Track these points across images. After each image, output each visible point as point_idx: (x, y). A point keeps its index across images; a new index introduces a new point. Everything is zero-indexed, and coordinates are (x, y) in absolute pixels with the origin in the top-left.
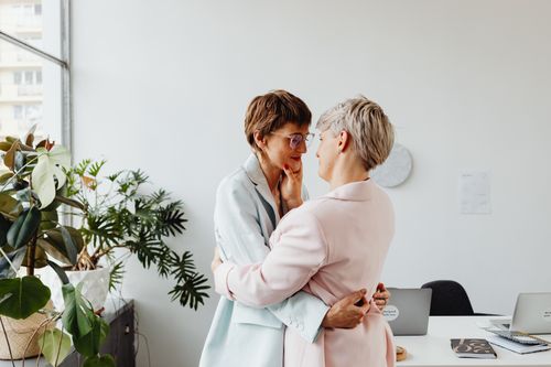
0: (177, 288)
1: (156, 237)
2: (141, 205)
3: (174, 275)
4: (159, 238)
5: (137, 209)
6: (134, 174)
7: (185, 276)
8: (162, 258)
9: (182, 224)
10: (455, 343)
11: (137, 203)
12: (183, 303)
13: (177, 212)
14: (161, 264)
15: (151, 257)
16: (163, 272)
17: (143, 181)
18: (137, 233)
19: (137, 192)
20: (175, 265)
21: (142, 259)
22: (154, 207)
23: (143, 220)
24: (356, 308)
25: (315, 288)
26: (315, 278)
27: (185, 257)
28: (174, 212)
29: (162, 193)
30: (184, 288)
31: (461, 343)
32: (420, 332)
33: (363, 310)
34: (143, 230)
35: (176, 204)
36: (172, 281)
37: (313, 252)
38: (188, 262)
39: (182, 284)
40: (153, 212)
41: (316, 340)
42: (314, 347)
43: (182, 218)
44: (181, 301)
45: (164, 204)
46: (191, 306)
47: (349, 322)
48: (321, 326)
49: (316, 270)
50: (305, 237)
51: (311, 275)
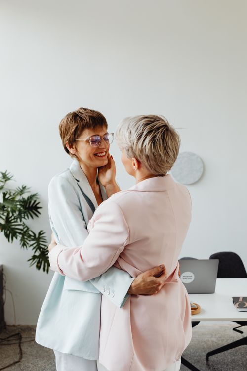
0: (34, 257)
1: (19, 220)
2: (7, 196)
3: (32, 247)
4: (21, 221)
5: (5, 199)
6: (3, 174)
7: (39, 248)
8: (23, 235)
9: (39, 210)
10: (235, 300)
11: (5, 195)
12: (39, 267)
13: (35, 201)
14: (23, 239)
15: (14, 235)
16: (24, 245)
17: (9, 179)
18: (4, 217)
19: (5, 187)
20: (33, 240)
21: (7, 236)
22: (18, 198)
23: (8, 207)
24: (155, 278)
25: (122, 264)
26: (122, 255)
27: (40, 234)
28: (32, 202)
29: (24, 188)
30: (39, 257)
31: (240, 300)
32: (210, 291)
33: (161, 280)
34: (8, 215)
35: (34, 196)
36: (30, 252)
37: (118, 234)
38: (42, 238)
39: (37, 254)
40: (17, 202)
41: (123, 305)
42: (122, 310)
43: (38, 206)
44: (37, 266)
45: (25, 196)
46: (44, 270)
47: (150, 290)
48: (128, 294)
49: (122, 249)
50: (111, 223)
51: (118, 253)
